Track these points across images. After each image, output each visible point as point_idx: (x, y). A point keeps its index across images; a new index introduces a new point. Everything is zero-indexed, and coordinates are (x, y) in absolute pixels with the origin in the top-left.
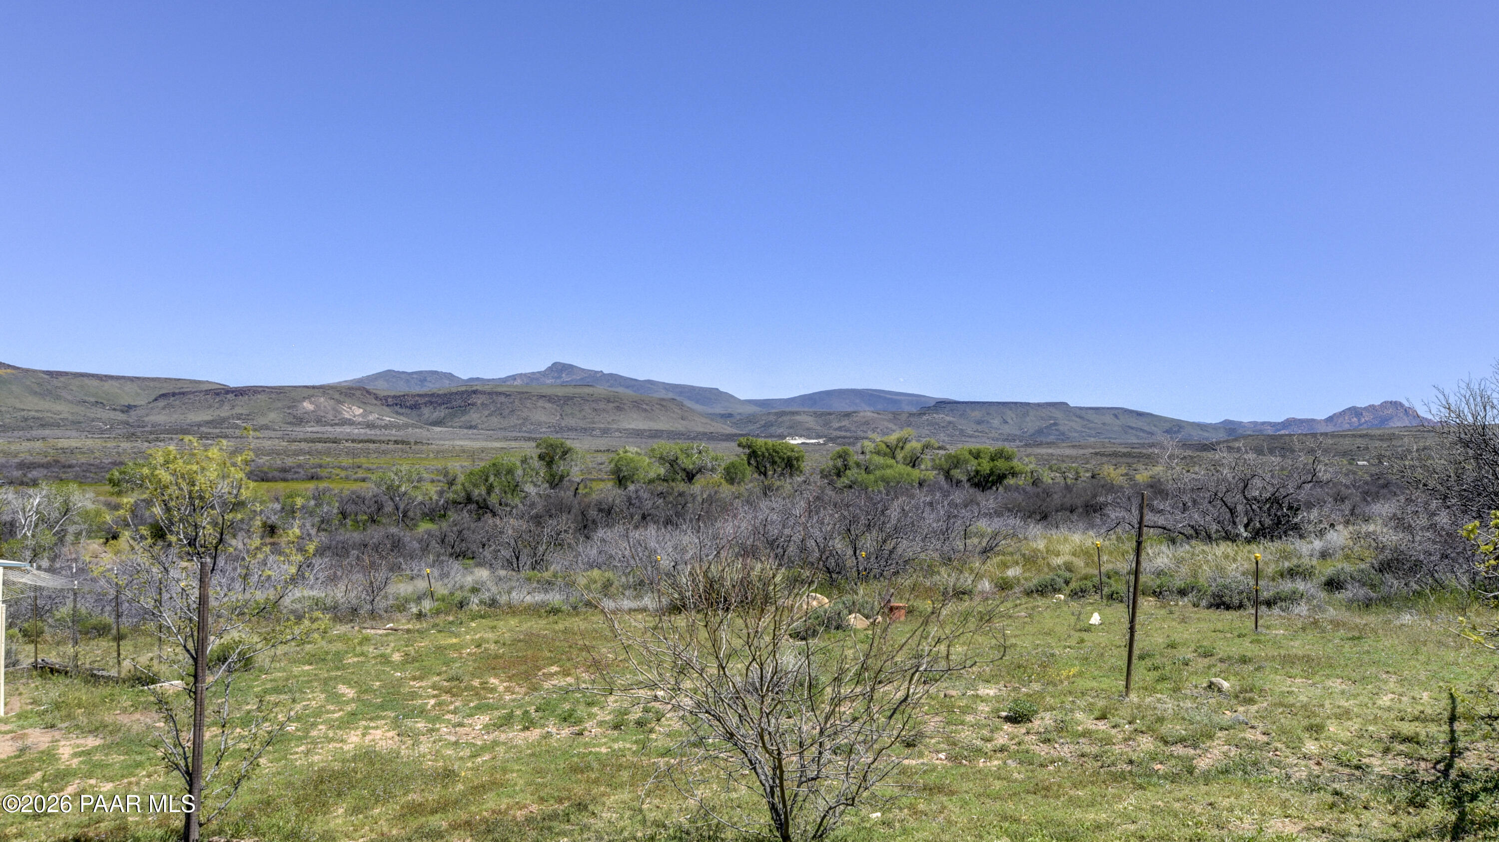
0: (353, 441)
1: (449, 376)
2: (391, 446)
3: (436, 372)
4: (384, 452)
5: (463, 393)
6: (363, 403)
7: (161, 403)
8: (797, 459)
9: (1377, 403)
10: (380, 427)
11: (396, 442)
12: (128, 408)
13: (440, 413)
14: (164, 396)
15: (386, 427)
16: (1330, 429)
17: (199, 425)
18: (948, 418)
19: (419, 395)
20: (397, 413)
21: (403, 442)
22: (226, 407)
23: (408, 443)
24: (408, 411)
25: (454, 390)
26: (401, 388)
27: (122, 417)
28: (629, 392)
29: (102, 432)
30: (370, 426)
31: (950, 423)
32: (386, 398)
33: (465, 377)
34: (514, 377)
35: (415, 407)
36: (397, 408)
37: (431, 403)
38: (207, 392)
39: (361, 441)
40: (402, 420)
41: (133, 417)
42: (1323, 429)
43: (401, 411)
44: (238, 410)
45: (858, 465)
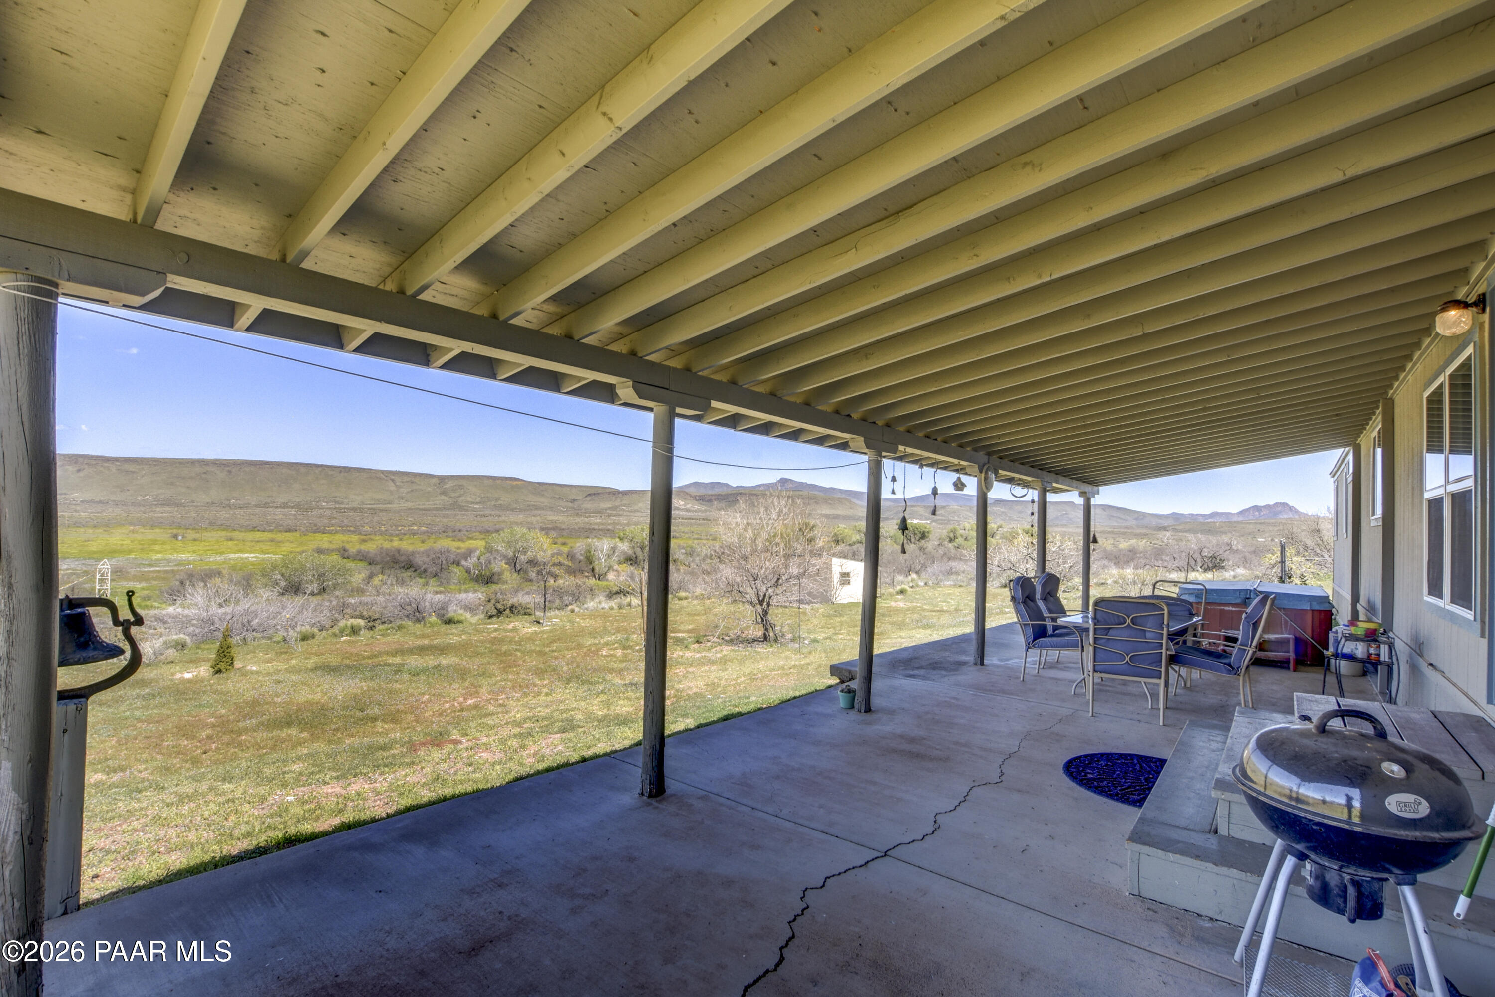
0: (683, 519)
1: (727, 485)
2: (701, 522)
3: (719, 483)
4: (699, 525)
5: (734, 494)
6: (684, 499)
7: (589, 498)
8: (928, 533)
9: (1272, 503)
10: (693, 512)
11: (703, 520)
12: (573, 501)
13: (723, 504)
14: (590, 495)
15: (696, 511)
16: (1241, 519)
17: (606, 510)
18: (1002, 510)
19: (712, 495)
20: (701, 504)
21: (707, 520)
22: (619, 500)
23: (710, 520)
24: (706, 503)
25: (730, 492)
26: (702, 491)
27: (570, 505)
28: (821, 494)
29: (563, 512)
30: (688, 511)
31: (1003, 512)
32: (695, 496)
33: (734, 485)
34: (760, 486)
35: (710, 501)
36: (701, 502)
37: (718, 499)
38: (610, 493)
39: (686, 519)
40: (703, 508)
41: (575, 505)
42: (1235, 519)
43: (703, 503)
44: (624, 502)
45: (962, 536)
